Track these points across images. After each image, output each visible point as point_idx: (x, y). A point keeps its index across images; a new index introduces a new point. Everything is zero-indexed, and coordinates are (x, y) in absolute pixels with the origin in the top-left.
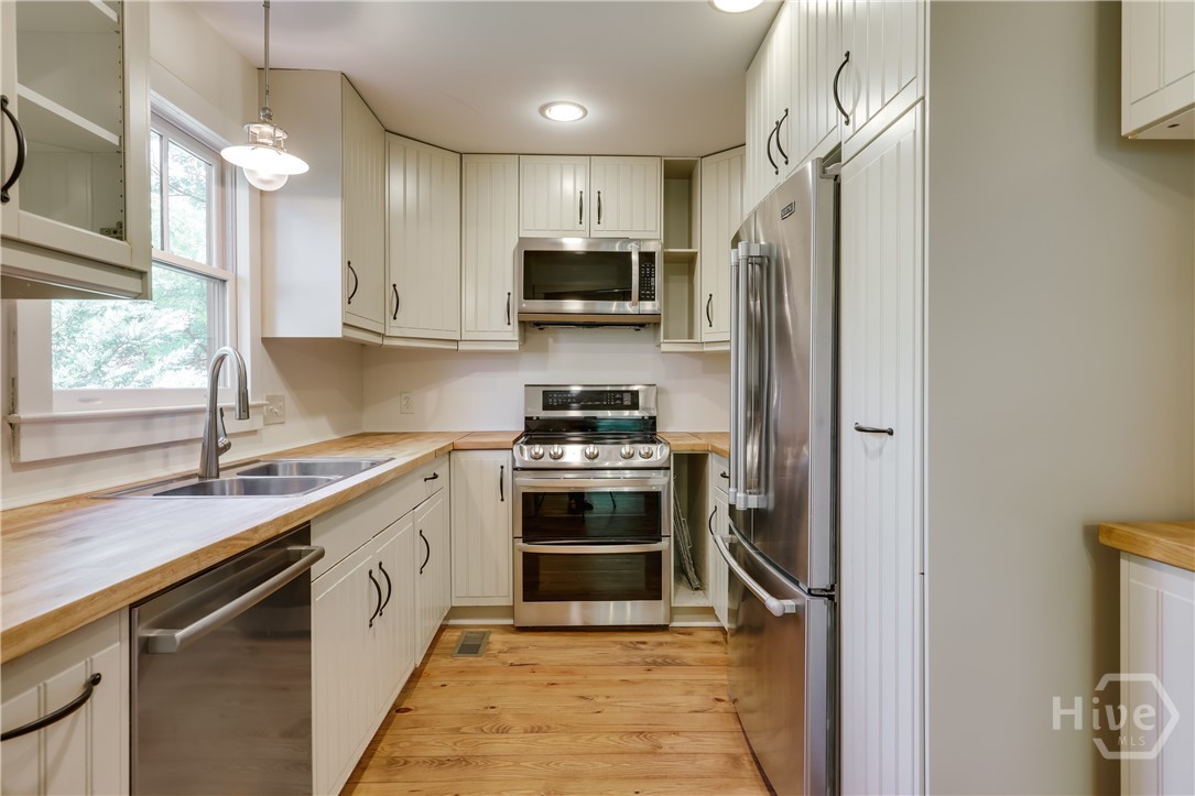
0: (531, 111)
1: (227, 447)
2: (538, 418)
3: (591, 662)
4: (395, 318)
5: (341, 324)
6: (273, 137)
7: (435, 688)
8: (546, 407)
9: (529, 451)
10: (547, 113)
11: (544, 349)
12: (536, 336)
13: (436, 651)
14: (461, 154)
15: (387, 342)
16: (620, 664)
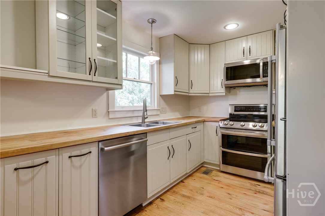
0: (221, 28)
1: (147, 118)
2: (234, 114)
3: (238, 186)
4: (192, 89)
5: (173, 91)
6: (152, 53)
7: (192, 179)
8: (235, 111)
9: (223, 123)
10: (226, 28)
11: (236, 94)
12: (233, 91)
13: (198, 171)
14: (210, 44)
15: (190, 95)
16: (247, 189)
